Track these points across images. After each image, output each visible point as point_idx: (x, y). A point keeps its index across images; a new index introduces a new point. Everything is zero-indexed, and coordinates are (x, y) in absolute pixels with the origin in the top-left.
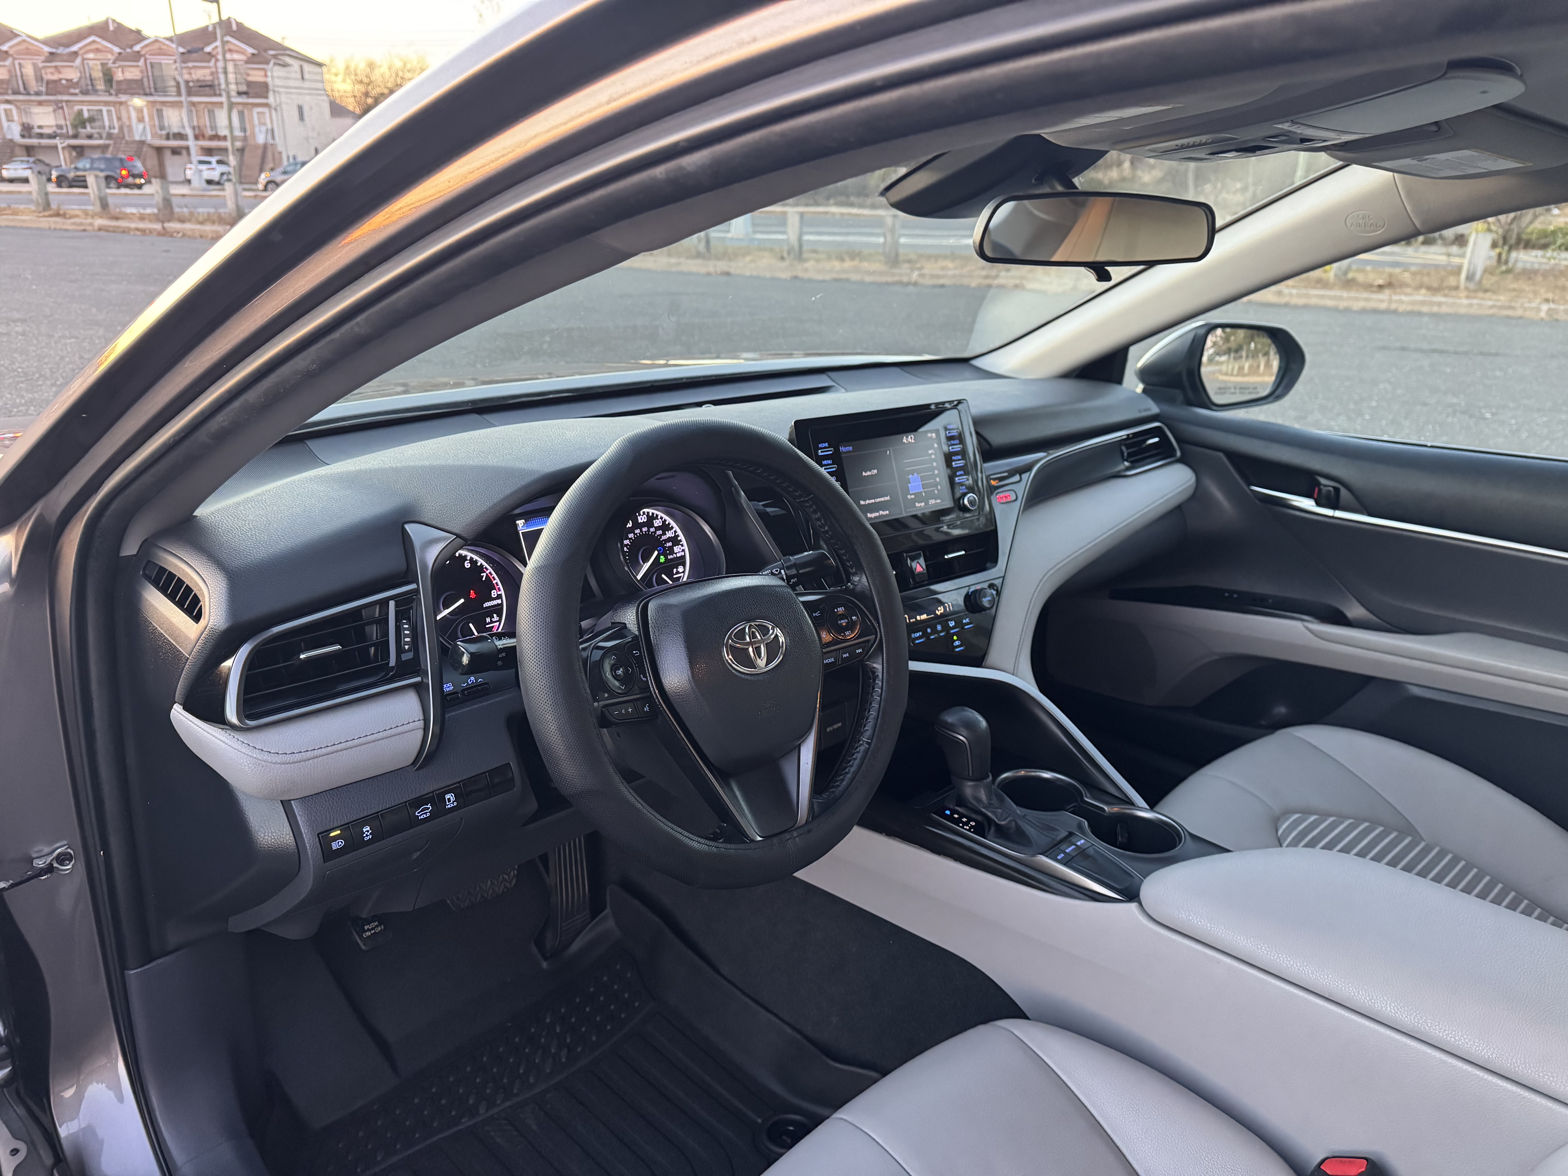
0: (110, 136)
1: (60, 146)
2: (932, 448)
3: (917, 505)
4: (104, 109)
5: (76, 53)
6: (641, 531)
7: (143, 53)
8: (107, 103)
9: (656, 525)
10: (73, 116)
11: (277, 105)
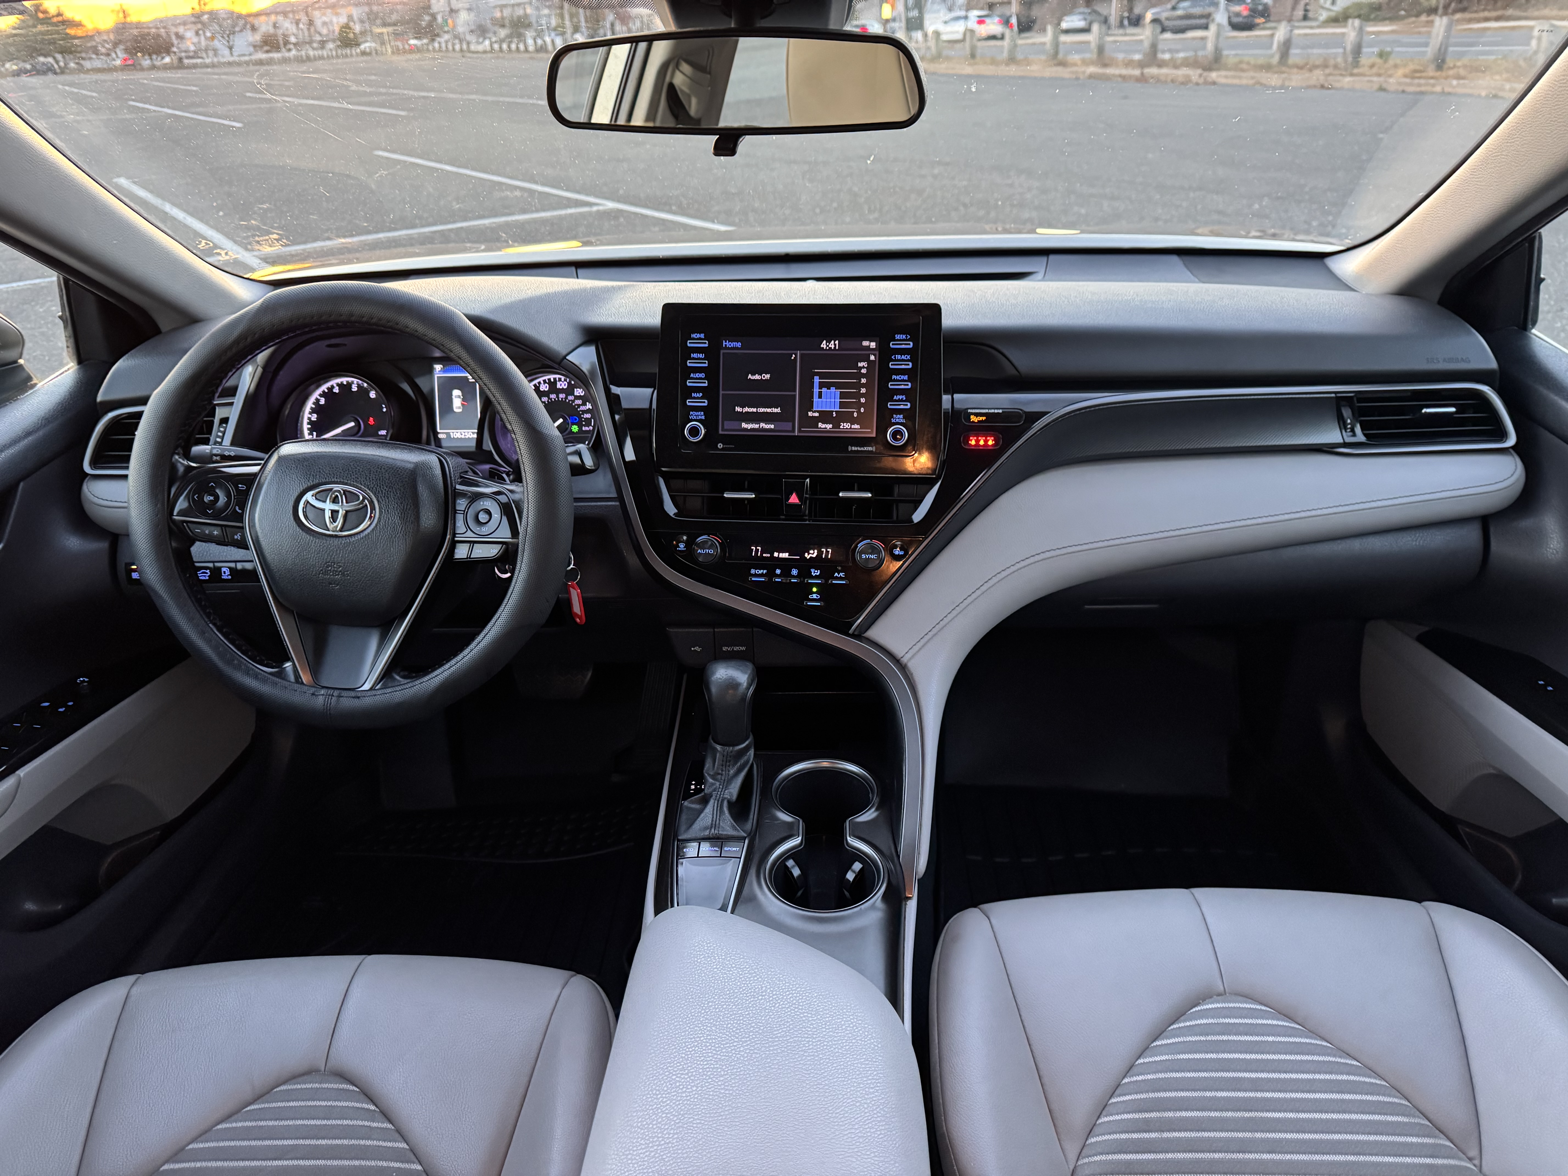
2: (866, 358)
3: (820, 425)
6: (558, 397)
9: (576, 394)
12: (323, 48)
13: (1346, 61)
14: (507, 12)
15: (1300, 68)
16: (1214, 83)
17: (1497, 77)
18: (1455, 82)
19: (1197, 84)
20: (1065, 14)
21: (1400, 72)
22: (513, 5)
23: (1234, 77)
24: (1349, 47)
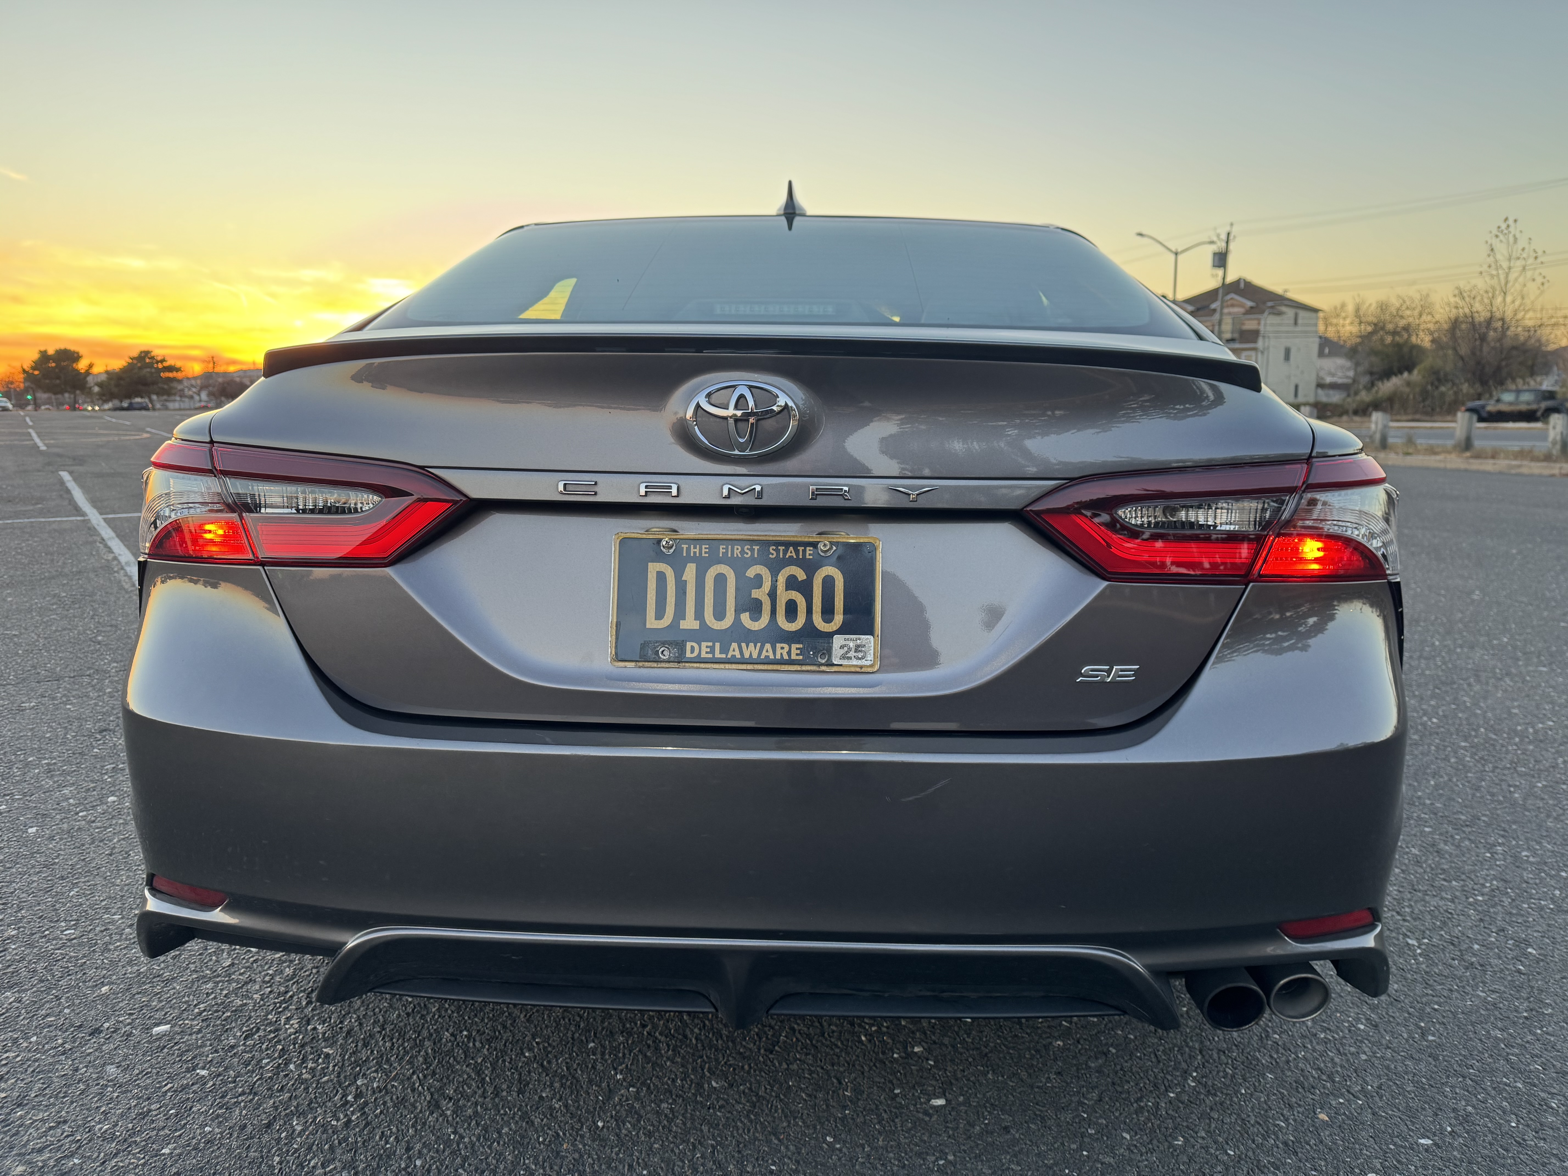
11: (1264, 349)
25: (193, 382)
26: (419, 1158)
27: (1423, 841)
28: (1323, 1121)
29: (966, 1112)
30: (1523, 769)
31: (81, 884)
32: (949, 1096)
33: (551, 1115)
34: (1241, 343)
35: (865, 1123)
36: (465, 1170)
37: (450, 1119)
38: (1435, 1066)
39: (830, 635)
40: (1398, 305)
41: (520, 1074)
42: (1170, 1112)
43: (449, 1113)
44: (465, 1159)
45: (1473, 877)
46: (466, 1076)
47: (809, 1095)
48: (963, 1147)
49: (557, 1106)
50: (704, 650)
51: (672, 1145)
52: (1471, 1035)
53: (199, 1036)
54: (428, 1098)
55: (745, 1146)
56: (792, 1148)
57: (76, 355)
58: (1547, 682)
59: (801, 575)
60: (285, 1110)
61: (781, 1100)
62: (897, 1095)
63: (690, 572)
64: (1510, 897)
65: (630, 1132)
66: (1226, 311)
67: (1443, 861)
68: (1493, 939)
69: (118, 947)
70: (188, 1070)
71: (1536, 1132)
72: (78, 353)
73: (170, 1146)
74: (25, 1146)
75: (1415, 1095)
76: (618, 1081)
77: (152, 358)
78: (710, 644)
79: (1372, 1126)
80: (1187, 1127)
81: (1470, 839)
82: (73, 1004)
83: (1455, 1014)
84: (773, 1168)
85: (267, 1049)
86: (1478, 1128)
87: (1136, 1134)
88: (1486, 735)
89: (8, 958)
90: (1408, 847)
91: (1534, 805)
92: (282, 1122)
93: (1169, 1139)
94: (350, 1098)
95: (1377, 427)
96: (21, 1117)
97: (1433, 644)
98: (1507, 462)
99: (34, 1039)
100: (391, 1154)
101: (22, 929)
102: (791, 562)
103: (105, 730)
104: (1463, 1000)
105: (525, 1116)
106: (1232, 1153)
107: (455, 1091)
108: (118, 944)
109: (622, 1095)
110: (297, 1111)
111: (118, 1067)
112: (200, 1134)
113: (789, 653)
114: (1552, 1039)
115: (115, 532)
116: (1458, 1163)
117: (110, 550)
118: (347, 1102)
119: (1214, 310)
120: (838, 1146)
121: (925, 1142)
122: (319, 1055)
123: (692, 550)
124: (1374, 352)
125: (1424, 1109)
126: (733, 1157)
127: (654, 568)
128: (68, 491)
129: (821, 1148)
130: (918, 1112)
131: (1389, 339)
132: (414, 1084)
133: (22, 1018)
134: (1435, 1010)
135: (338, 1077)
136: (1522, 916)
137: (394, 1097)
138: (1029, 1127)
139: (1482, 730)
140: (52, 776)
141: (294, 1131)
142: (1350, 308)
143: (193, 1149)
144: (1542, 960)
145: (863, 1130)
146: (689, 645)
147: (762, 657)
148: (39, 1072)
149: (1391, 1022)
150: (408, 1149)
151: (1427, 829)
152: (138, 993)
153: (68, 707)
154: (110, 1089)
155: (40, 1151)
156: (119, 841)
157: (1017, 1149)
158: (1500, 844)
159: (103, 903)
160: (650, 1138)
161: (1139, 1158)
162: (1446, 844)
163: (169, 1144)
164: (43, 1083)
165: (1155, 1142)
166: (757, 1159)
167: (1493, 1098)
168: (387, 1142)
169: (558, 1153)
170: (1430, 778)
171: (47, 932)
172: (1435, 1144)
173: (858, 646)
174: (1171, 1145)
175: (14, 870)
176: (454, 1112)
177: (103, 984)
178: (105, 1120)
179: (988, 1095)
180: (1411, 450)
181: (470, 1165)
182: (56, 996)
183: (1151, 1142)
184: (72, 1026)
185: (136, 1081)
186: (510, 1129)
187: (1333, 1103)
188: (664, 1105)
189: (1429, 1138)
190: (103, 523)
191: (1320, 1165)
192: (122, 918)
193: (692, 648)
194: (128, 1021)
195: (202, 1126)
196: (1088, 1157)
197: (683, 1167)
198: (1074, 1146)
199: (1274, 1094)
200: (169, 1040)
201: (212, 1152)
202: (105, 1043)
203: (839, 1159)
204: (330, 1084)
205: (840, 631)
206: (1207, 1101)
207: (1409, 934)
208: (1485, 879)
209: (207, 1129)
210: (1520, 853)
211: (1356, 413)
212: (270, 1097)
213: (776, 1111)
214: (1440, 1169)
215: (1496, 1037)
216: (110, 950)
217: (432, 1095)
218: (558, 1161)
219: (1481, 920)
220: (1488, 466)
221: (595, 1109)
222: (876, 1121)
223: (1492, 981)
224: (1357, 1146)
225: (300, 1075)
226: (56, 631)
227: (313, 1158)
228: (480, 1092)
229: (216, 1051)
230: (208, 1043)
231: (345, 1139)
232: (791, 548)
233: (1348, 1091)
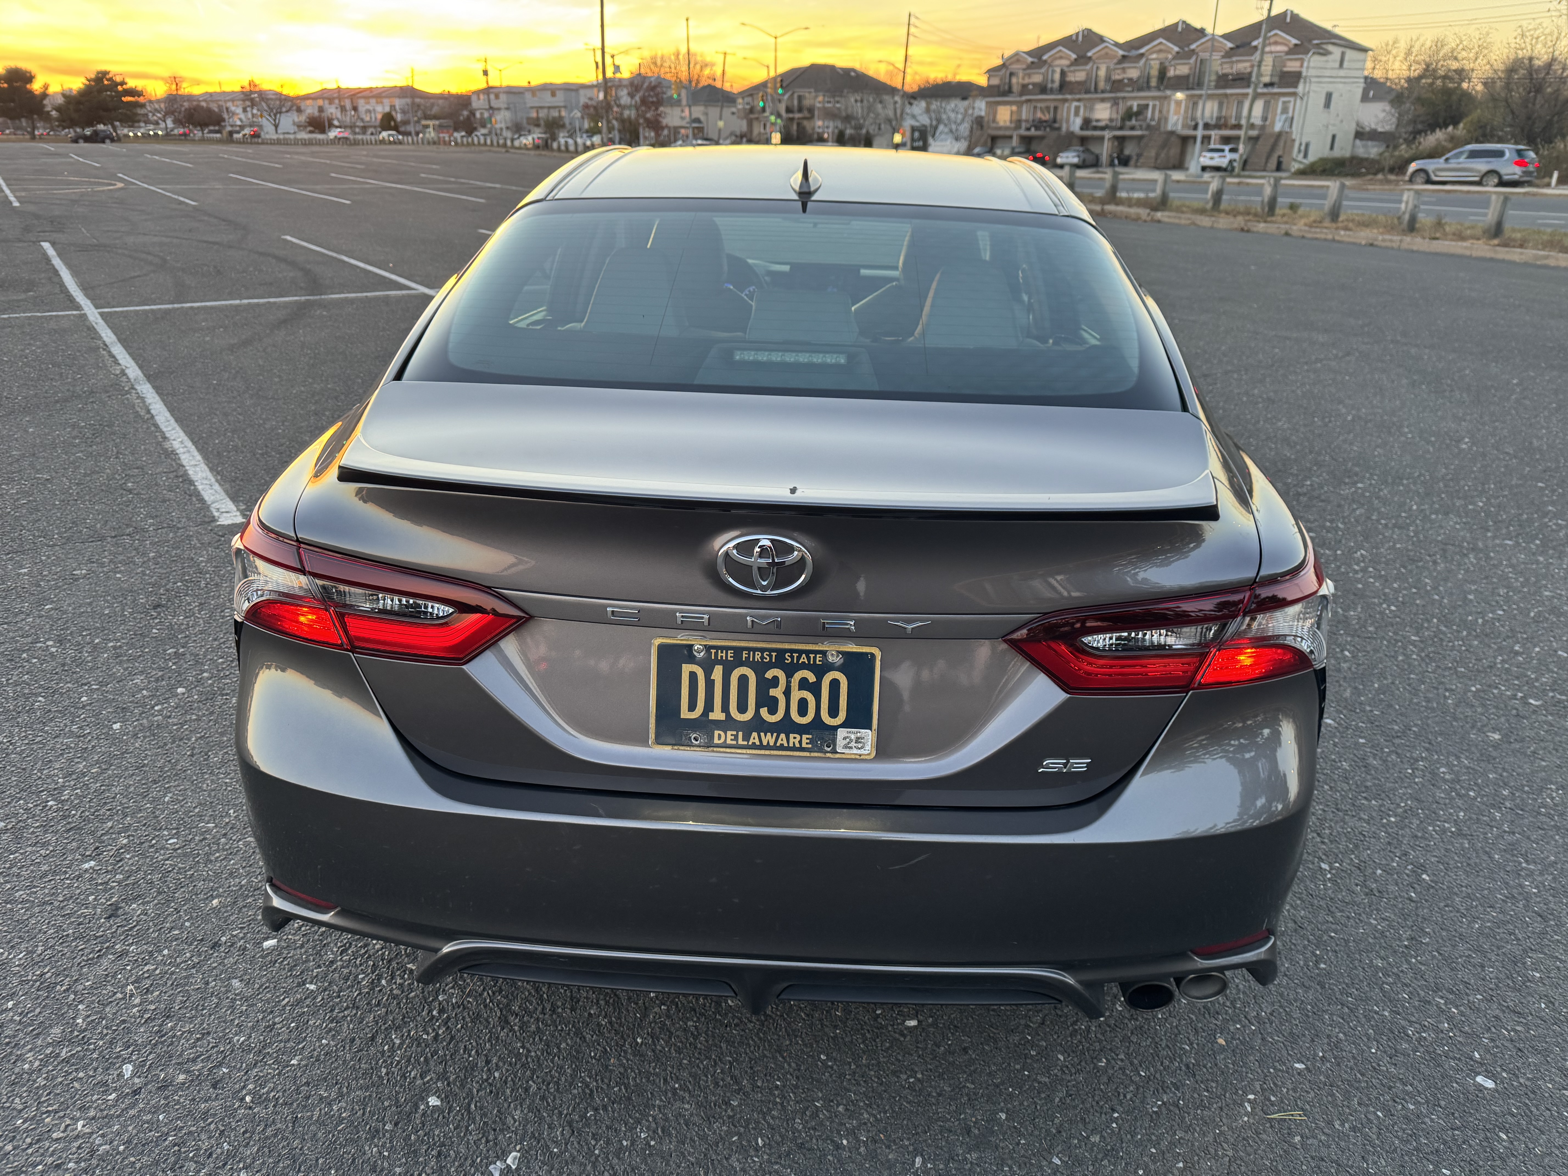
0: (1149, 127)
1: (1107, 137)
4: (1151, 104)
5: (1142, 55)
7: (1197, 51)
8: (1154, 98)
10: (1124, 110)
11: (1304, 95)
12: (364, 133)
13: (1263, 209)
14: (543, 114)
15: (1227, 213)
16: (1159, 221)
17: (1375, 231)
18: (1342, 233)
19: (1145, 221)
20: (1062, 151)
21: (1303, 221)
22: (549, 108)
23: (1175, 217)
24: (1266, 199)
25: (157, 106)
26: (497, 1070)
27: (1355, 755)
28: (1220, 1045)
29: (933, 1034)
30: (1463, 670)
31: (173, 789)
32: (921, 1018)
33: (599, 1031)
34: (1279, 87)
35: (852, 1042)
36: (534, 1082)
37: (518, 1034)
38: (1321, 994)
39: (835, 728)
40: (1453, 45)
41: (571, 992)
42: (1098, 1035)
43: (516, 1028)
44: (533, 1071)
45: (1391, 796)
46: (527, 993)
47: (808, 1015)
48: (929, 1066)
49: (604, 1023)
50: (729, 737)
51: (697, 1061)
52: (1356, 963)
53: (303, 950)
54: (498, 1014)
55: (756, 1062)
56: (793, 1065)
57: (28, 75)
58: (1509, 559)
59: (812, 678)
60: (384, 1024)
61: (784, 1019)
62: (878, 1016)
63: (718, 673)
64: (1419, 819)
65: (664, 1048)
66: (1267, 49)
67: (1369, 777)
68: (1395, 864)
69: (218, 857)
70: (299, 985)
71: (1391, 1058)
72: (30, 73)
73: (297, 1058)
74: (181, 1055)
75: (1300, 1022)
76: (652, 999)
77: (110, 79)
78: (735, 733)
79: (1260, 1051)
80: (1111, 1049)
81: (1397, 753)
82: (192, 917)
83: (1347, 942)
84: (778, 1083)
85: (361, 965)
86: (1344, 1053)
87: (1069, 1056)
88: (1437, 627)
89: (127, 869)
90: (1340, 761)
91: (1463, 713)
92: (383, 1036)
93: (1095, 1061)
94: (435, 1013)
95: (1406, 207)
96: (172, 1028)
97: (1410, 509)
98: (1534, 252)
99: (166, 952)
100: (473, 1066)
101: (131, 838)
102: (804, 666)
103: (158, 606)
104: (1357, 928)
105: (578, 1033)
106: (1143, 1074)
107: (520, 1007)
108: (218, 855)
109: (656, 1013)
110: (394, 1025)
111: (241, 981)
112: (319, 1046)
113: (800, 742)
114: (1423, 968)
115: (115, 334)
116: (1322, 1086)
117: (116, 362)
118: (433, 1017)
119: (1256, 48)
120: (830, 1064)
121: (899, 1061)
122: (404, 971)
123: (720, 654)
124: (1419, 100)
125: (1304, 1035)
126: (746, 1072)
127: (686, 669)
128: (56, 272)
129: (817, 1065)
130: (895, 1032)
131: (1439, 82)
132: (485, 1000)
133: (151, 930)
134: (1332, 937)
135: (423, 992)
136: (1426, 839)
137: (471, 1013)
138: (984, 1049)
139: (1435, 620)
140: (121, 661)
141: (394, 1044)
142: (1403, 45)
143: (317, 1061)
144: (1433, 887)
145: (850, 1049)
146: (716, 733)
147: (778, 744)
148: (177, 985)
149: (1292, 949)
150: (488, 1062)
151: (1362, 741)
152: (245, 907)
153: (118, 576)
154: (238, 1002)
155: (194, 1060)
156: (196, 740)
157: (972, 1068)
158: (1422, 759)
159: (197, 810)
160: (680, 1054)
161: (1069, 1078)
162: (1375, 759)
163: (295, 1056)
164: (183, 996)
165: (1083, 1064)
166: (766, 1075)
167: (1362, 1026)
168: (470, 1056)
169: (607, 1067)
170: (1375, 680)
171: (154, 842)
172: (1307, 1068)
173: (858, 738)
174: (1096, 1067)
175: (110, 772)
176: (521, 1028)
177: (213, 898)
178: (240, 1032)
179: (952, 1016)
180: (1438, 235)
181: (538, 1077)
182: (176, 909)
183: (1079, 1064)
184: (195, 940)
185: (258, 995)
186: (567, 1044)
187: (1232, 1028)
188: (690, 1023)
189: (1303, 1063)
190: (100, 321)
191: (1212, 1087)
192: (216, 826)
193: (719, 735)
194: (241, 935)
195: (320, 1039)
196: (1029, 1076)
197: (707, 1082)
198: (1018, 1067)
199: (1185, 1019)
200: (279, 955)
201: (332, 1063)
202: (225, 958)
203: (831, 1076)
204: (417, 999)
205: (843, 725)
206: (1130, 1025)
207: (1323, 857)
208: (1401, 798)
209: (324, 1041)
210: (1438, 769)
211: (1392, 170)
212: (370, 1012)
213: (781, 1030)
214: (1307, 1091)
215: (1377, 966)
216: (211, 861)
217: (501, 1011)
218: (608, 1074)
219: (1389, 843)
220: (1515, 255)
221: (634, 1025)
222: (860, 1041)
223: (1385, 908)
224: (1244, 1069)
225: (391, 990)
226: (85, 475)
227: (412, 1070)
228: (540, 1008)
229: (319, 967)
230: (311, 958)
231: (436, 1052)
232: (804, 655)
233: (1246, 1017)
